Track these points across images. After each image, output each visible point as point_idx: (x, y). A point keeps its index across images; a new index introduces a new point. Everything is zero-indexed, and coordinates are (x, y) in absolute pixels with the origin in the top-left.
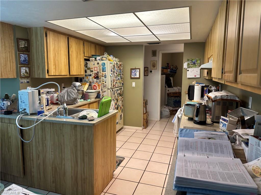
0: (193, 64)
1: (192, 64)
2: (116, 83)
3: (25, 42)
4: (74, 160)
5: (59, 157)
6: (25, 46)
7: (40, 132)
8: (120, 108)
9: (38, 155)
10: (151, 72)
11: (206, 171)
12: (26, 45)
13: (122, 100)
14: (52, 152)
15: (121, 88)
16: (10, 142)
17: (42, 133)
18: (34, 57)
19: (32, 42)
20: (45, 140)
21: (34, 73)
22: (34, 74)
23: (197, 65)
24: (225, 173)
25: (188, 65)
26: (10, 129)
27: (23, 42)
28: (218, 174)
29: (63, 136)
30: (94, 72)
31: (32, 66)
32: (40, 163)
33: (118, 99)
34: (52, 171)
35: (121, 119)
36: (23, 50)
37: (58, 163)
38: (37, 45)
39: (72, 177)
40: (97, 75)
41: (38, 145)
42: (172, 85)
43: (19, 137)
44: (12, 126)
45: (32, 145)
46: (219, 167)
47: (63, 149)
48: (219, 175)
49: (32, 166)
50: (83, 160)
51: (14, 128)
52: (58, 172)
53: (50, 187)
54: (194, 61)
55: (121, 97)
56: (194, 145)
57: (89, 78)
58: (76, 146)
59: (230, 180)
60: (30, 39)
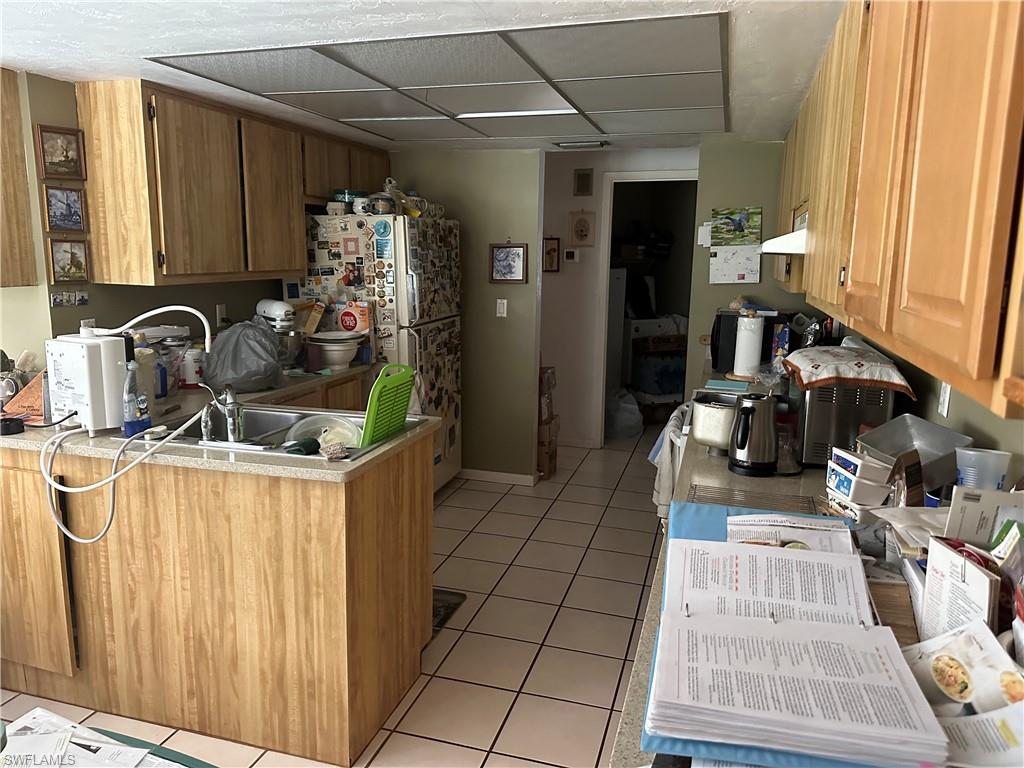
0: (735, 230)
1: (729, 231)
2: (433, 301)
3: (69, 143)
4: (270, 609)
5: (212, 598)
6: (67, 157)
7: (136, 503)
8: (449, 402)
9: (130, 589)
10: (570, 255)
11: (766, 679)
12: (72, 154)
13: (455, 367)
14: (183, 578)
15: (454, 321)
16: (20, 542)
17: (144, 505)
18: (104, 202)
19: (96, 142)
20: (157, 535)
21: (104, 266)
22: (105, 270)
23: (751, 233)
24: (832, 687)
25: (713, 232)
26: (17, 491)
27: (60, 141)
28: (808, 688)
29: (228, 519)
30: (345, 259)
31: (98, 237)
32: (137, 622)
33: (441, 364)
34: (186, 652)
35: (452, 443)
36: (61, 174)
37: (209, 623)
38: (117, 152)
39: (263, 673)
40: (356, 273)
41: (129, 553)
42: (654, 307)
43: (55, 522)
44: (23, 479)
45: (106, 551)
46: (814, 659)
47: (227, 570)
48: (810, 693)
49: (107, 632)
50: (307, 610)
51: (31, 487)
52: (210, 653)
53: (180, 715)
54: (736, 217)
55: (451, 357)
56: (724, 571)
57: (324, 283)
58: (279, 559)
59: (850, 713)
60: (85, 131)
